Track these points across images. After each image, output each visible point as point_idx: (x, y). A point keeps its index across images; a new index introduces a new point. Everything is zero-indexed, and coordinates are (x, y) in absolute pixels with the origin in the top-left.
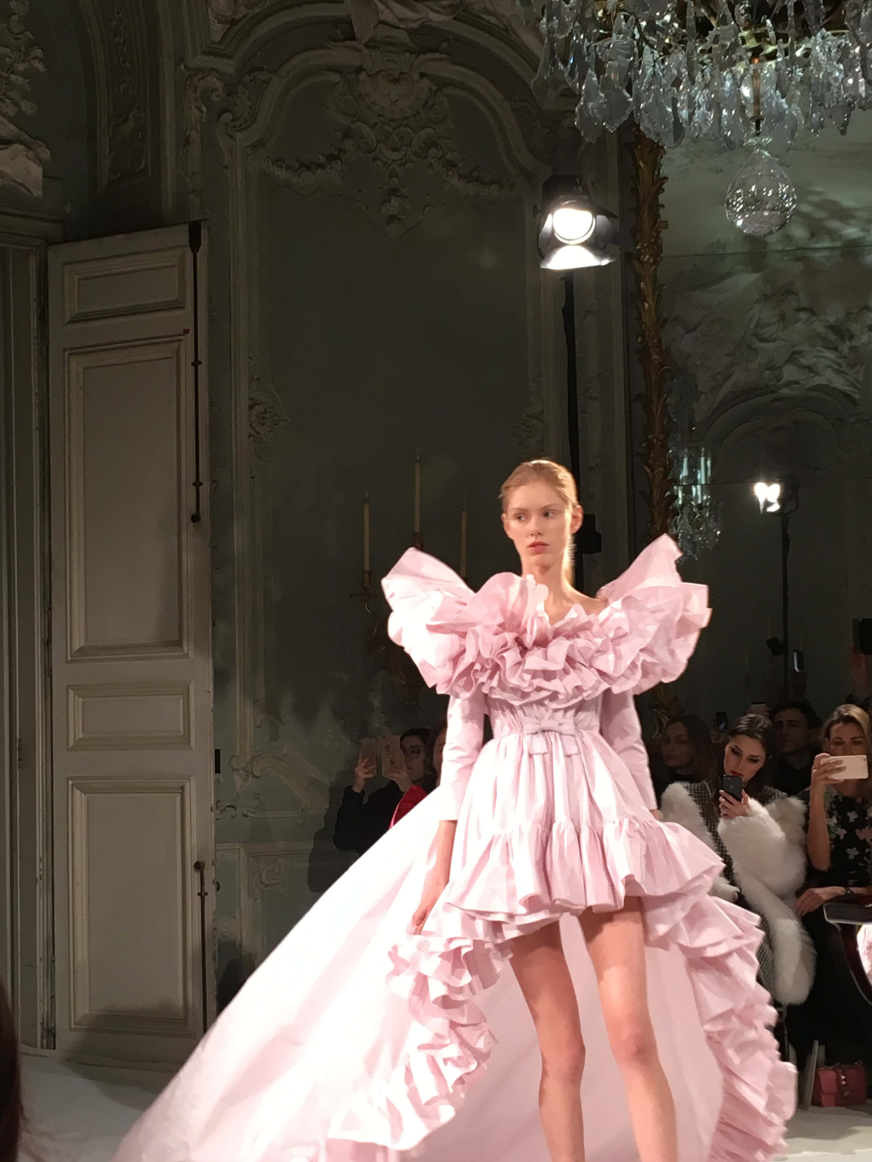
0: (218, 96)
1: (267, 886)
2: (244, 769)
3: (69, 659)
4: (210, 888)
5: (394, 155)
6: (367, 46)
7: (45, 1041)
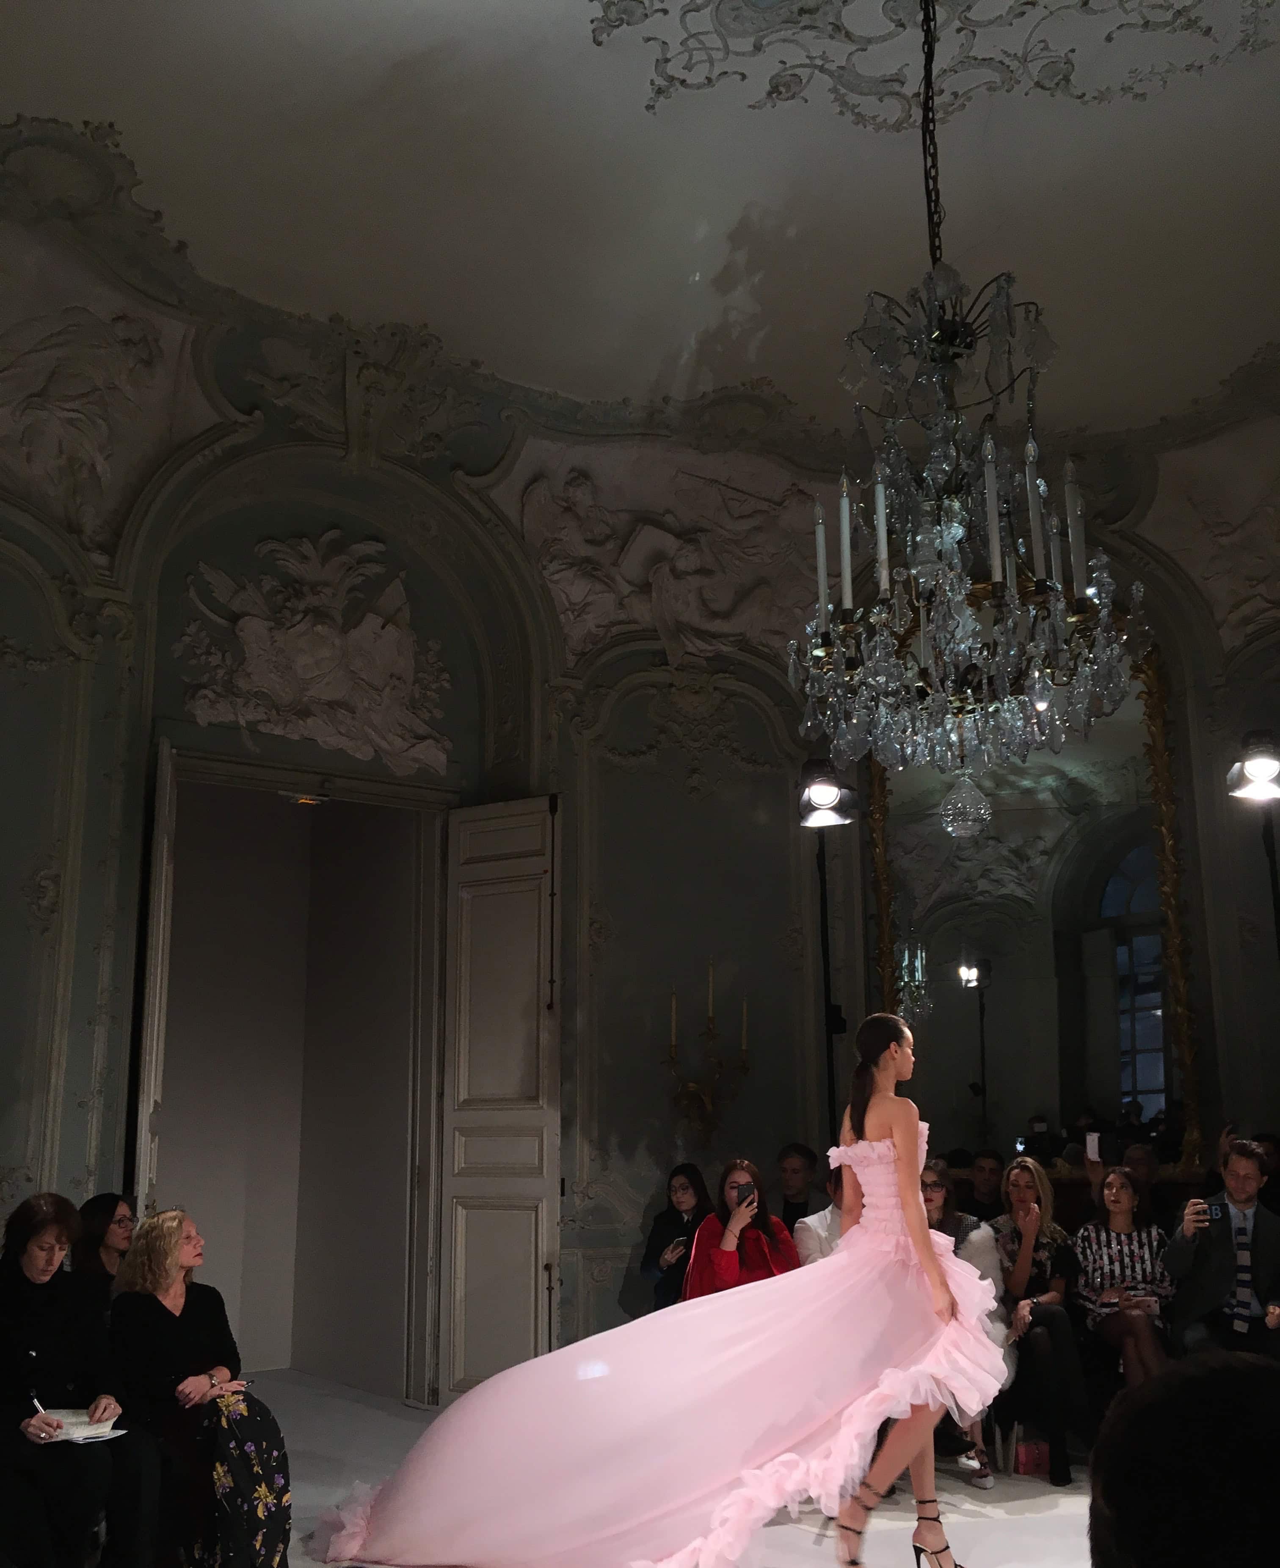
0: (571, 705)
1: (597, 1282)
2: (582, 1192)
3: (456, 1108)
4: (556, 1285)
5: (697, 745)
6: (676, 669)
7: (431, 1398)
